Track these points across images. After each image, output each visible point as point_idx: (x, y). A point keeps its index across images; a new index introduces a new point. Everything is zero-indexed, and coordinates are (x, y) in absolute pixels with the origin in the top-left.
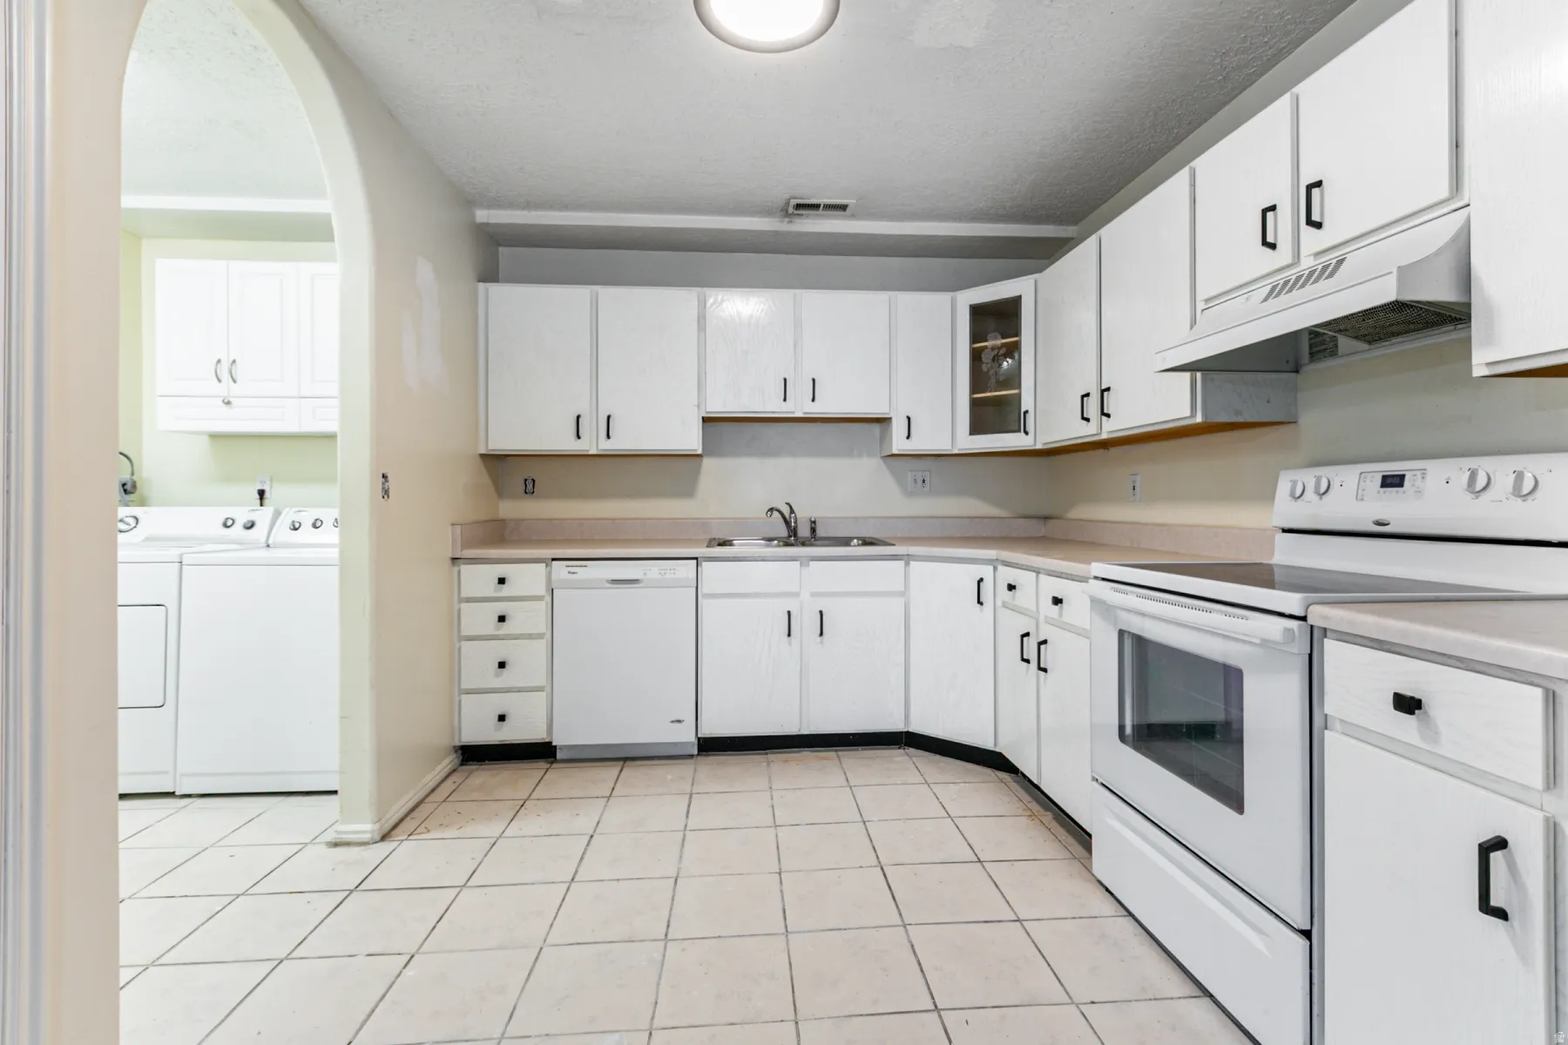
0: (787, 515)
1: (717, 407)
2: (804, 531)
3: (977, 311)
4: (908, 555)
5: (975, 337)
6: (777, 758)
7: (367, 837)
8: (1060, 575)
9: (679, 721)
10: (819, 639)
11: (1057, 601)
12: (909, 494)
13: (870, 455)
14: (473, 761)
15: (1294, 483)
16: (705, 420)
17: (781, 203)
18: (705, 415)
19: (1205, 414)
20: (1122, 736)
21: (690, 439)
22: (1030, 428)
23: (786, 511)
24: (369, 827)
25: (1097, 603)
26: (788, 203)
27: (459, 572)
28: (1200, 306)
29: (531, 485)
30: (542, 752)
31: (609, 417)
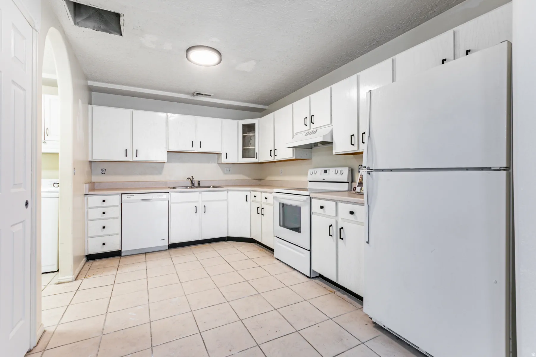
0: (192, 179)
1: (171, 149)
2: (196, 184)
3: (244, 126)
4: (228, 190)
5: (244, 133)
6: (193, 248)
7: (71, 280)
8: (267, 192)
9: (163, 240)
10: (204, 213)
11: (266, 198)
12: (225, 174)
13: (215, 163)
14: (91, 260)
15: (311, 172)
16: (168, 152)
17: (193, 92)
18: (168, 151)
19: (295, 157)
20: (280, 225)
21: (163, 157)
22: (257, 157)
23: (191, 178)
24: (71, 276)
25: (275, 198)
26: (194, 93)
27: (87, 199)
28: (294, 134)
29: (104, 171)
30: (117, 254)
31: (137, 150)
